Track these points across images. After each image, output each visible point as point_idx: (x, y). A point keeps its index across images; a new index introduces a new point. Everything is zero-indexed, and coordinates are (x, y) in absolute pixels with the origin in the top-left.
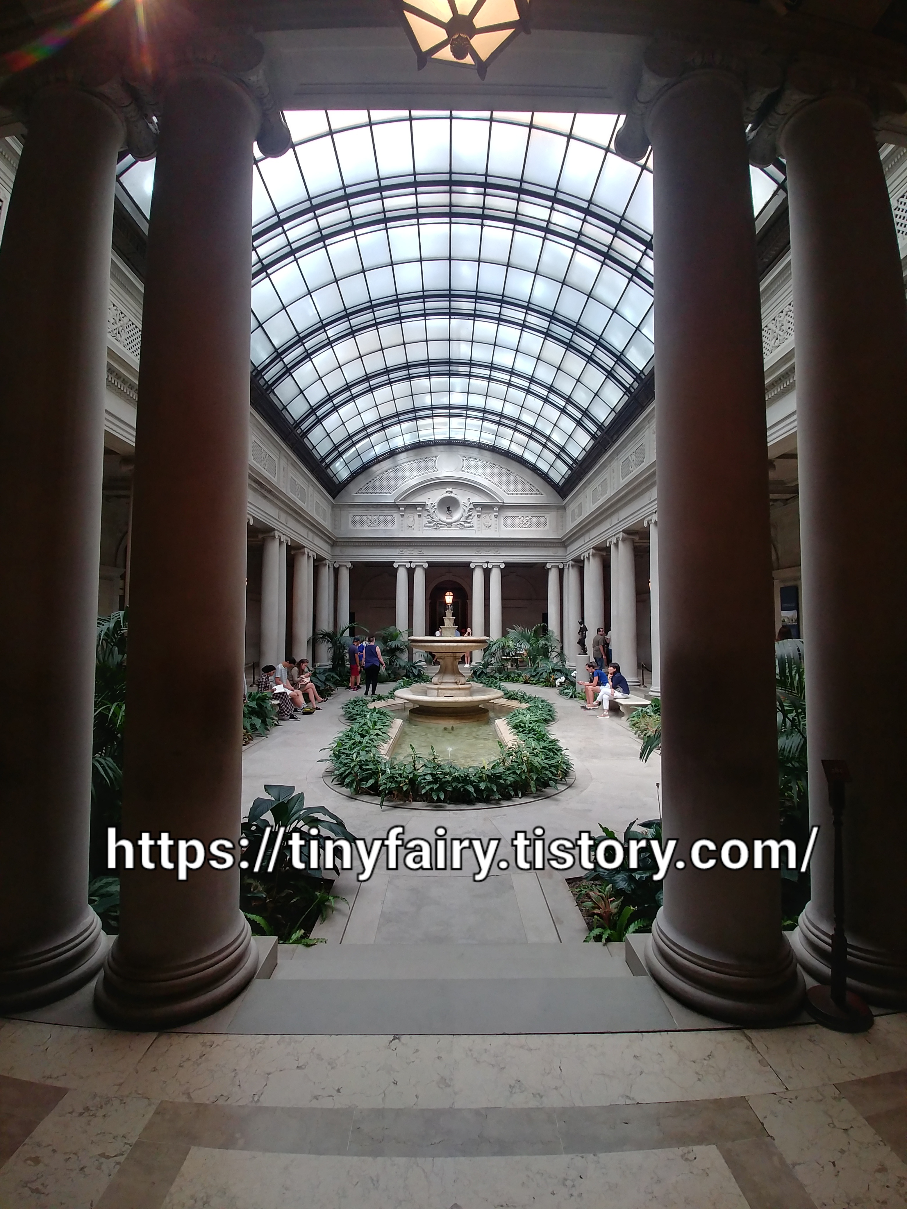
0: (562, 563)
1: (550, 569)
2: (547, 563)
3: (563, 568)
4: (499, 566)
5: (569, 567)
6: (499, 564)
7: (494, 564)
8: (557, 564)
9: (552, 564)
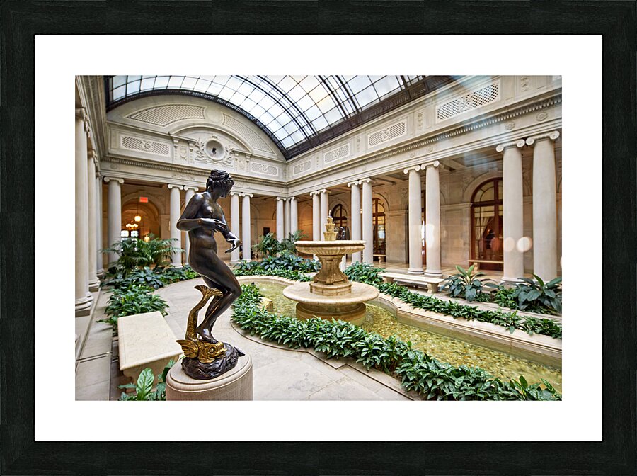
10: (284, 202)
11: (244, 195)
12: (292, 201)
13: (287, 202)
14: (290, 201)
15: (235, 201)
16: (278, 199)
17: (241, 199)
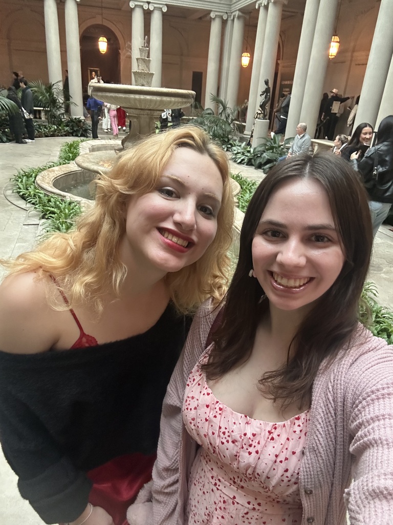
0: (227, 13)
1: (214, 19)
2: (211, 11)
3: (227, 20)
4: (161, 9)
5: (234, 19)
6: (161, 6)
7: (156, 5)
8: (221, 14)
9: (217, 13)
10: (224, 23)
11: (151, 8)
12: (235, 20)
13: (229, 22)
14: (233, 20)
15: (137, 20)
16: (212, 15)
17: (147, 15)
